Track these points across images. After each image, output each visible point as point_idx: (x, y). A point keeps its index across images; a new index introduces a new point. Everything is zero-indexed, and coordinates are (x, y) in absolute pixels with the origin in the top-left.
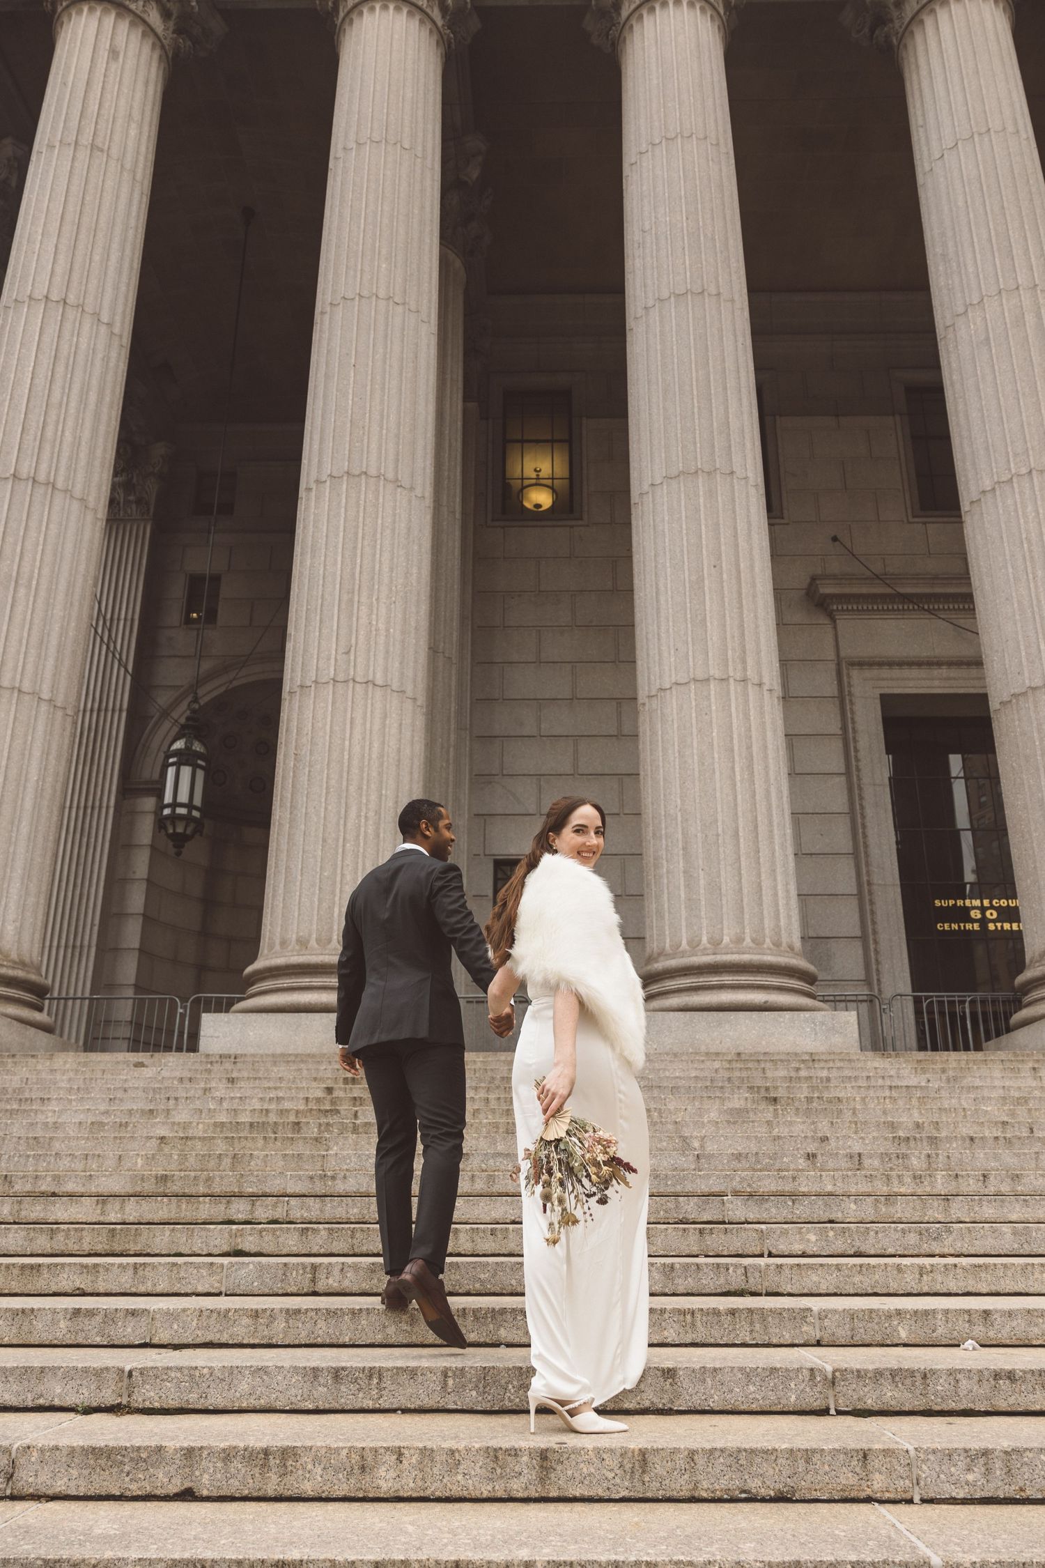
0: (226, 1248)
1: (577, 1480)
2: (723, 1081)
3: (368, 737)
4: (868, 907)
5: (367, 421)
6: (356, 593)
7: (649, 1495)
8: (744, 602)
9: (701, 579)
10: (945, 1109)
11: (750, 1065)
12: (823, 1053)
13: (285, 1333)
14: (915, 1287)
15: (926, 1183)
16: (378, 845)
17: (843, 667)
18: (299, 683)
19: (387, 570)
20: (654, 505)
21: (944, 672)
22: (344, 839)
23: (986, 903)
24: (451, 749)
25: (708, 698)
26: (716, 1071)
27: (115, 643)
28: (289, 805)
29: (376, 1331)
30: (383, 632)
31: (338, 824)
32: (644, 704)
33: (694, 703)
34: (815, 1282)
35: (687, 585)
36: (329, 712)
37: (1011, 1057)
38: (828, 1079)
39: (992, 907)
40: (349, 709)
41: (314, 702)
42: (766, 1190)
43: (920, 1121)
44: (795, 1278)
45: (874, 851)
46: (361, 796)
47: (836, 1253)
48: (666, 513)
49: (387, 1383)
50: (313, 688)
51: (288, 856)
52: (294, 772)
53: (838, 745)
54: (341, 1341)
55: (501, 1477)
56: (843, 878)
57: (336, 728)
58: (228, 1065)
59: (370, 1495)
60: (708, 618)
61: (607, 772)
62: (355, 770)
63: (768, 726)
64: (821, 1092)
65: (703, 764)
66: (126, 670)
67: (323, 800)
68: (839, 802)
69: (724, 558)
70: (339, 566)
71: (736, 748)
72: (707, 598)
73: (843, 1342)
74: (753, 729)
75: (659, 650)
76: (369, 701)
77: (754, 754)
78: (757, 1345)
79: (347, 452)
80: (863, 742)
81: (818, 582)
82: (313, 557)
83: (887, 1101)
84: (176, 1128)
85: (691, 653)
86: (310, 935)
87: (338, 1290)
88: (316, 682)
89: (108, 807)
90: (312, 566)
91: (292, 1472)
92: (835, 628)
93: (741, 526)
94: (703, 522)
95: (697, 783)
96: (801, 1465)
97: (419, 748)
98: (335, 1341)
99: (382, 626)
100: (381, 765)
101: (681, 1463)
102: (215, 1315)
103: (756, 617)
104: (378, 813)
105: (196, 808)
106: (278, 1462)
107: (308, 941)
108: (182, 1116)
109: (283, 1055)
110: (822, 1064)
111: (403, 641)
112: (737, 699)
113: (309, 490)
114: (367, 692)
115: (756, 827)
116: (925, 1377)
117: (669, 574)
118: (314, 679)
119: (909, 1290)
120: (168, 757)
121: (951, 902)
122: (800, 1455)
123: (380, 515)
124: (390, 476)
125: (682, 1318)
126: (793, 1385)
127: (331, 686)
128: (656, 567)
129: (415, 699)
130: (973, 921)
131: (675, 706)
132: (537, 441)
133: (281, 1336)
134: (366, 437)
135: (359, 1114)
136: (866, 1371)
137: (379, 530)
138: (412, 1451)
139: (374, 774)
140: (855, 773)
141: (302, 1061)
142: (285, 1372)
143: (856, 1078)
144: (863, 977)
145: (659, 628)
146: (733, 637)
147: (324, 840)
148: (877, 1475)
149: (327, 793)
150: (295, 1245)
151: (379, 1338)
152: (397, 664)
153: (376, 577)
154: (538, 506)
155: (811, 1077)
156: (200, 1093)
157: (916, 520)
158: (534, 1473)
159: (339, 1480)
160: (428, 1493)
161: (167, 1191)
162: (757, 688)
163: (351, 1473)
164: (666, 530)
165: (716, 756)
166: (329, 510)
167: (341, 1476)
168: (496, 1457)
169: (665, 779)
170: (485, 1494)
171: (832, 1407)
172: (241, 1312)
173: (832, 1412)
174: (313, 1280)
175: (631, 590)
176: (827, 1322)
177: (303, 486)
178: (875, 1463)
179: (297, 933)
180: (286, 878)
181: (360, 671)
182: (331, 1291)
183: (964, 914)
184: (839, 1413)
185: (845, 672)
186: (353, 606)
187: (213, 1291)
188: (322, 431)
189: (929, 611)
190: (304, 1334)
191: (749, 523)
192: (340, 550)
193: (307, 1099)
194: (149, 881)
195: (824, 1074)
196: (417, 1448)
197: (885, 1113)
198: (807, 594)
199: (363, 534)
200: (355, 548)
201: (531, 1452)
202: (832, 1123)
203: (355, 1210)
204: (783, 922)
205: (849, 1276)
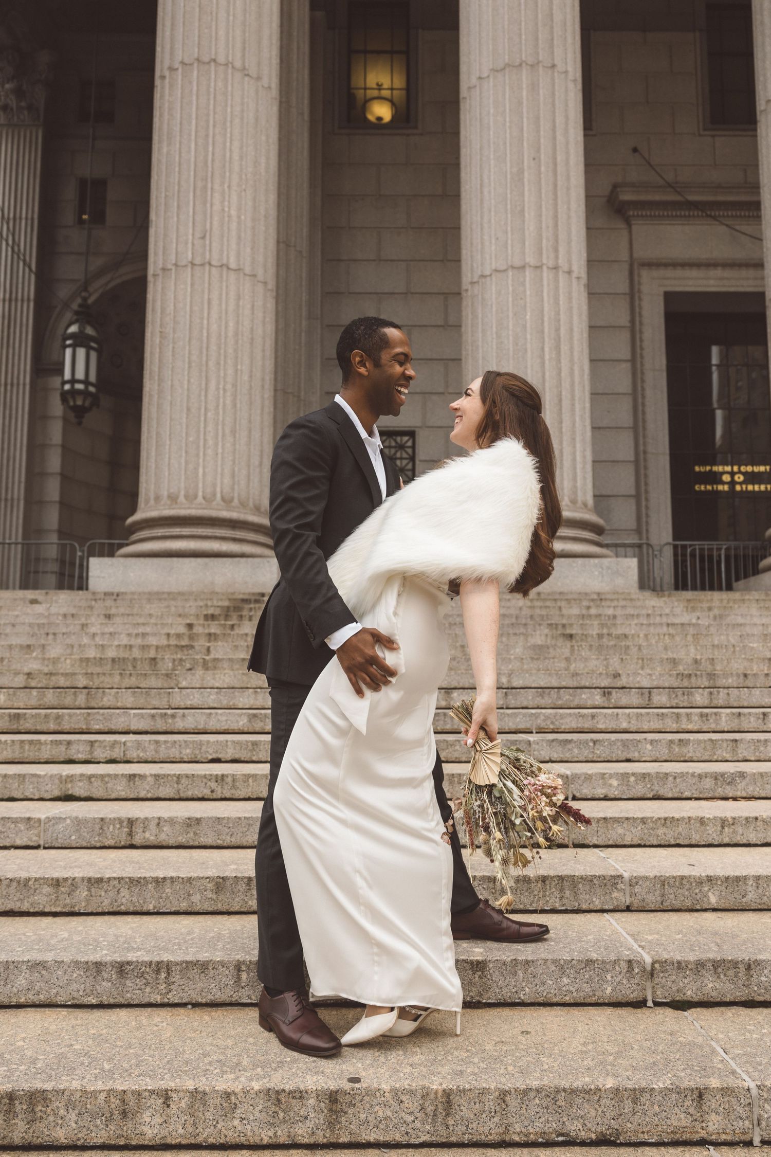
0: (57, 793)
1: (372, 1124)
2: (526, 618)
3: (224, 317)
4: (642, 471)
5: (215, 6)
6: (209, 180)
7: (454, 1139)
8: (559, 194)
9: (521, 171)
10: (718, 646)
11: (548, 603)
12: (608, 593)
13: (88, 901)
14: (717, 838)
15: (711, 721)
16: (235, 413)
17: (635, 266)
18: (161, 266)
19: (237, 158)
20: (481, 98)
21: (719, 272)
22: (206, 409)
23: (736, 468)
24: (303, 334)
25: (523, 284)
26: (521, 609)
27: (19, 246)
28: (156, 378)
29: (181, 899)
30: (235, 219)
31: (200, 395)
32: (467, 290)
33: (511, 288)
34: (620, 835)
35: (509, 176)
36: (188, 293)
37: (763, 597)
38: (615, 617)
39: (740, 472)
40: (206, 291)
41: (175, 284)
42: (567, 727)
43: (699, 657)
44: (601, 831)
45: (650, 426)
46: (219, 370)
47: (636, 796)
48: (491, 106)
49: (176, 977)
50: (173, 271)
51: (158, 423)
52: (160, 348)
53: (626, 336)
54: (145, 909)
55: (284, 1121)
56: (624, 448)
57: (196, 308)
58: (109, 603)
59: (133, 1143)
60: (526, 209)
61: (435, 356)
62: (213, 348)
63: (575, 311)
64: (609, 628)
65: (517, 344)
66: (30, 270)
67: (186, 373)
68: (625, 385)
69: (542, 151)
70: (193, 153)
71: (546, 330)
72: (526, 189)
73: (652, 907)
74: (562, 312)
75: (482, 239)
76: (224, 284)
77: (562, 335)
78: (566, 911)
79: (196, 38)
80: (648, 334)
81: (619, 189)
82: (169, 144)
83: (667, 637)
84: (46, 662)
85: (509, 242)
86: (179, 492)
87: (156, 843)
88: (176, 265)
89: (24, 384)
90: (168, 153)
91: (41, 1118)
92: (630, 233)
93: (560, 120)
94: (525, 115)
95: (511, 362)
96: (628, 1105)
97: (270, 328)
98: (139, 909)
99: (234, 213)
100: (237, 342)
101: (490, 1103)
102: (15, 884)
103: (569, 209)
104: (234, 385)
105: (92, 384)
106: (25, 1107)
107: (177, 497)
108: (54, 651)
109: (158, 593)
110: (608, 603)
111: (253, 228)
112: (548, 285)
113: (163, 77)
114: (221, 276)
115: (560, 401)
116: (749, 968)
117: (492, 166)
118: (174, 262)
119: (710, 841)
120: (65, 339)
121: (708, 468)
122: (626, 1094)
123: (229, 102)
124: (238, 64)
125: (491, 885)
126: (609, 977)
127: (189, 269)
128: (481, 159)
129: (265, 283)
130: (723, 483)
131: (494, 291)
132: (379, 52)
133: (83, 904)
134: (214, 23)
135: (211, 649)
136: (687, 963)
137: (229, 119)
138: (181, 1094)
139: (230, 351)
140: (639, 359)
141: (174, 599)
142: (66, 967)
143: (638, 616)
144: (634, 527)
145: (482, 218)
146: (548, 227)
147: (188, 409)
148: (713, 1116)
149: (190, 367)
150: (123, 790)
151: (184, 906)
152: (248, 250)
153: (227, 164)
154: (380, 119)
155: (600, 615)
156: (79, 627)
157: (706, 133)
158: (322, 1117)
159: (97, 1127)
160: (200, 1139)
161: (21, 728)
162: (566, 275)
163: (110, 1119)
164: (491, 124)
165: (529, 337)
166: (182, 98)
167: (98, 1122)
168: (279, 1100)
169: (483, 358)
170: (266, 1140)
171: (650, 998)
172: (42, 881)
173: (650, 1004)
174: (130, 834)
175: (458, 196)
176: (637, 889)
177: (158, 74)
178: (712, 1103)
179: (168, 490)
180: (157, 442)
181: (215, 256)
182: (148, 844)
183: (715, 478)
184: (657, 1004)
185: (636, 272)
186: (206, 192)
187: (32, 844)
188: (173, 18)
189: (710, 216)
190: (106, 902)
191: (567, 117)
192: (193, 137)
193: (168, 635)
194: (64, 447)
195: (610, 612)
196: (187, 1091)
197: (666, 648)
198: (608, 201)
199: (214, 122)
200: (207, 136)
201: (318, 1095)
202: (622, 659)
203: (188, 751)
204: (579, 484)
205: (653, 829)
